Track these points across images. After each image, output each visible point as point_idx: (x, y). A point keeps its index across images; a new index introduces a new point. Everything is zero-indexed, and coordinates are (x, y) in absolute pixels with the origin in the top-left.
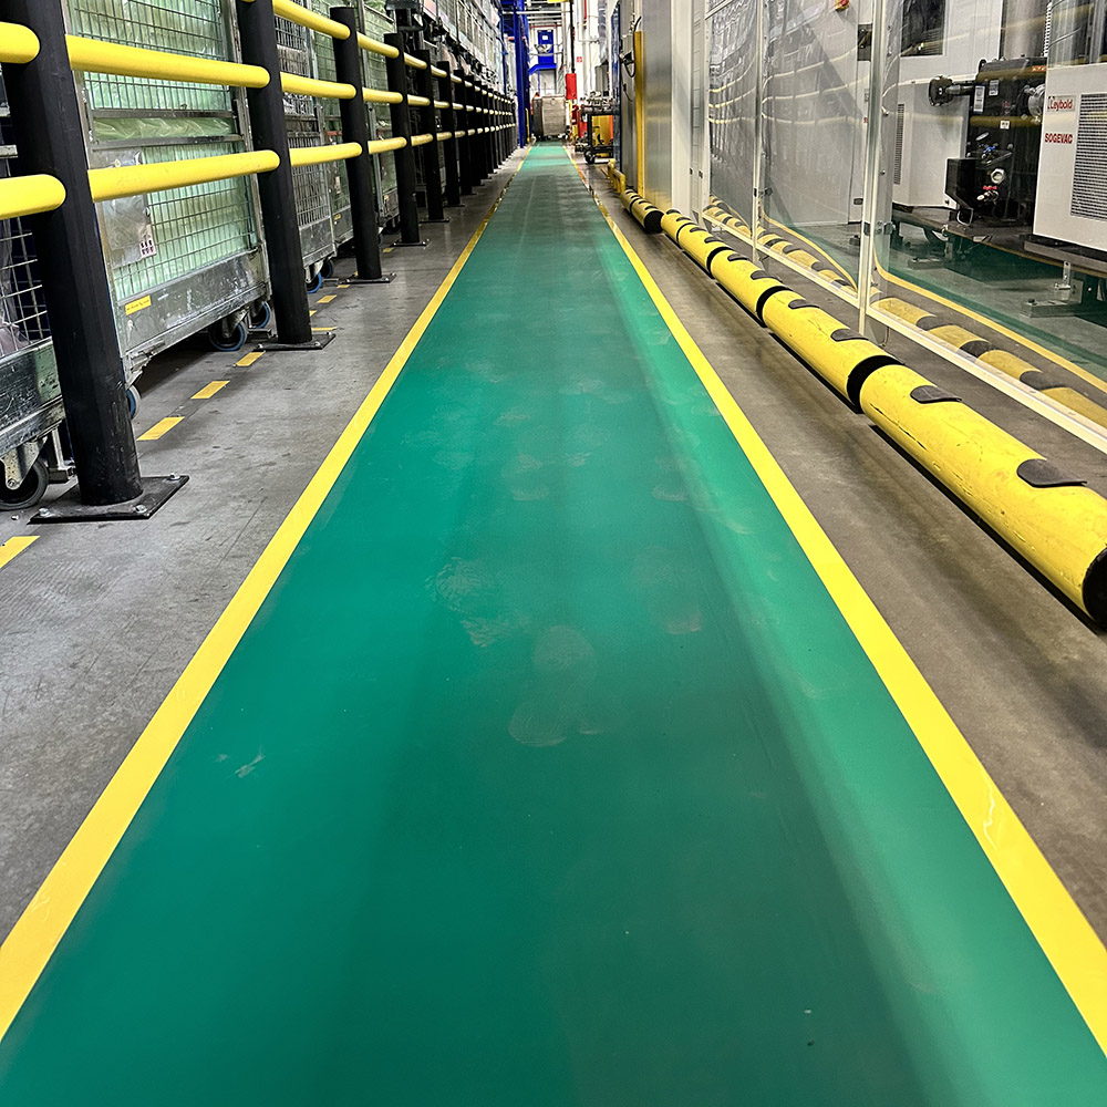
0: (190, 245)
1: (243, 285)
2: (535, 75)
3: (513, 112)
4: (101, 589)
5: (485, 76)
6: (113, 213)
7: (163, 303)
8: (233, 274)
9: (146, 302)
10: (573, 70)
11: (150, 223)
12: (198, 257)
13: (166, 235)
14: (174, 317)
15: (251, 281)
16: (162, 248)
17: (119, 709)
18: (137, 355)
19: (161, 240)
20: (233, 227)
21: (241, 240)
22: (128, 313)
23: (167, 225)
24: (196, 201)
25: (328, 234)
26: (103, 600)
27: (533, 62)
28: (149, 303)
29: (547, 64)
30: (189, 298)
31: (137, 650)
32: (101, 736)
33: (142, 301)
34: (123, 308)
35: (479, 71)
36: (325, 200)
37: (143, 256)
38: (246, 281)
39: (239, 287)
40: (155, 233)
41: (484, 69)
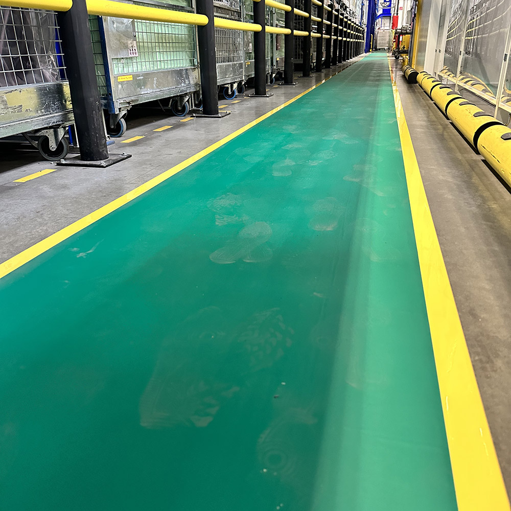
0: (159, 57)
1: (187, 82)
2: (380, 19)
3: (363, 34)
4: (68, 188)
5: (348, 13)
6: (115, 31)
7: (140, 81)
8: (182, 76)
9: (130, 78)
10: (397, 14)
11: (136, 40)
12: (162, 64)
13: (145, 49)
14: (146, 89)
15: (192, 82)
16: (142, 55)
17: (45, 228)
18: (122, 101)
19: (142, 50)
20: (184, 53)
21: (188, 61)
22: (119, 81)
23: (146, 44)
24: (164, 36)
25: (241, 70)
26: (67, 192)
27: (380, 12)
28: (132, 79)
29: (387, 13)
30: (155, 82)
31: (67, 210)
32: (31, 236)
33: (128, 77)
34: (116, 78)
35: (345, 10)
36: (241, 53)
37: (130, 56)
38: (189, 81)
39: (185, 83)
40: (139, 47)
41: (347, 9)
